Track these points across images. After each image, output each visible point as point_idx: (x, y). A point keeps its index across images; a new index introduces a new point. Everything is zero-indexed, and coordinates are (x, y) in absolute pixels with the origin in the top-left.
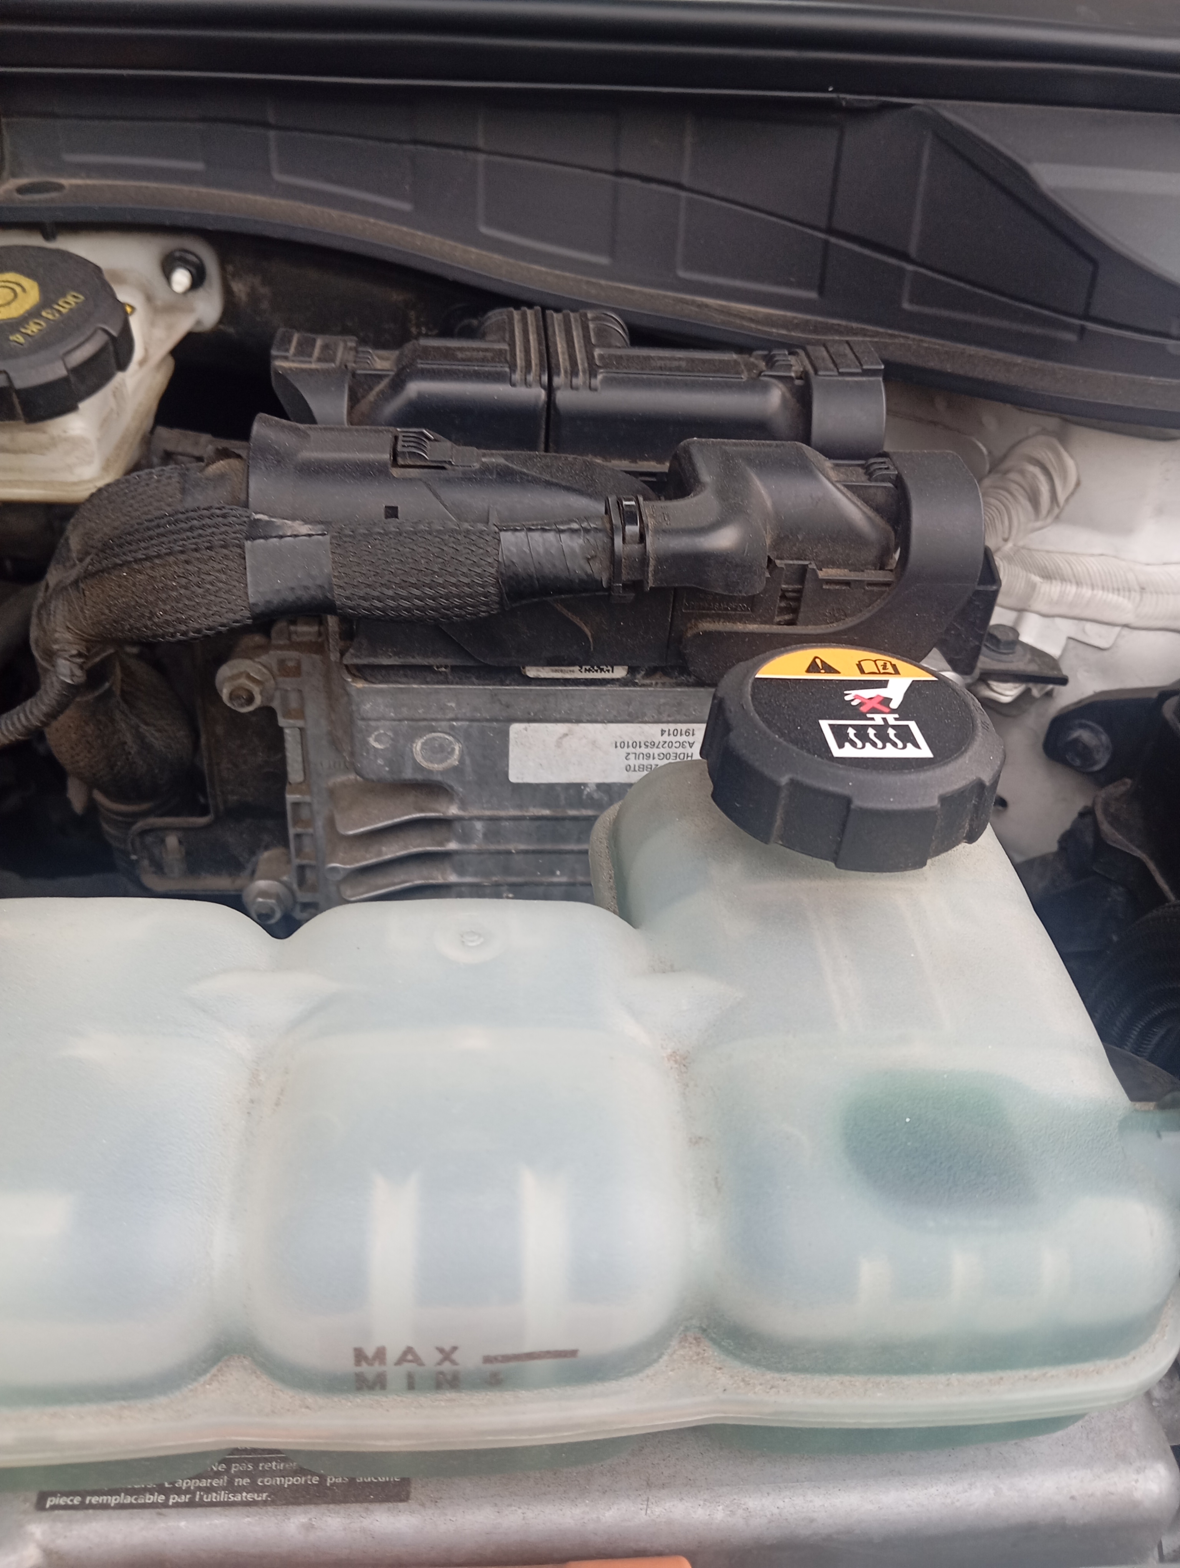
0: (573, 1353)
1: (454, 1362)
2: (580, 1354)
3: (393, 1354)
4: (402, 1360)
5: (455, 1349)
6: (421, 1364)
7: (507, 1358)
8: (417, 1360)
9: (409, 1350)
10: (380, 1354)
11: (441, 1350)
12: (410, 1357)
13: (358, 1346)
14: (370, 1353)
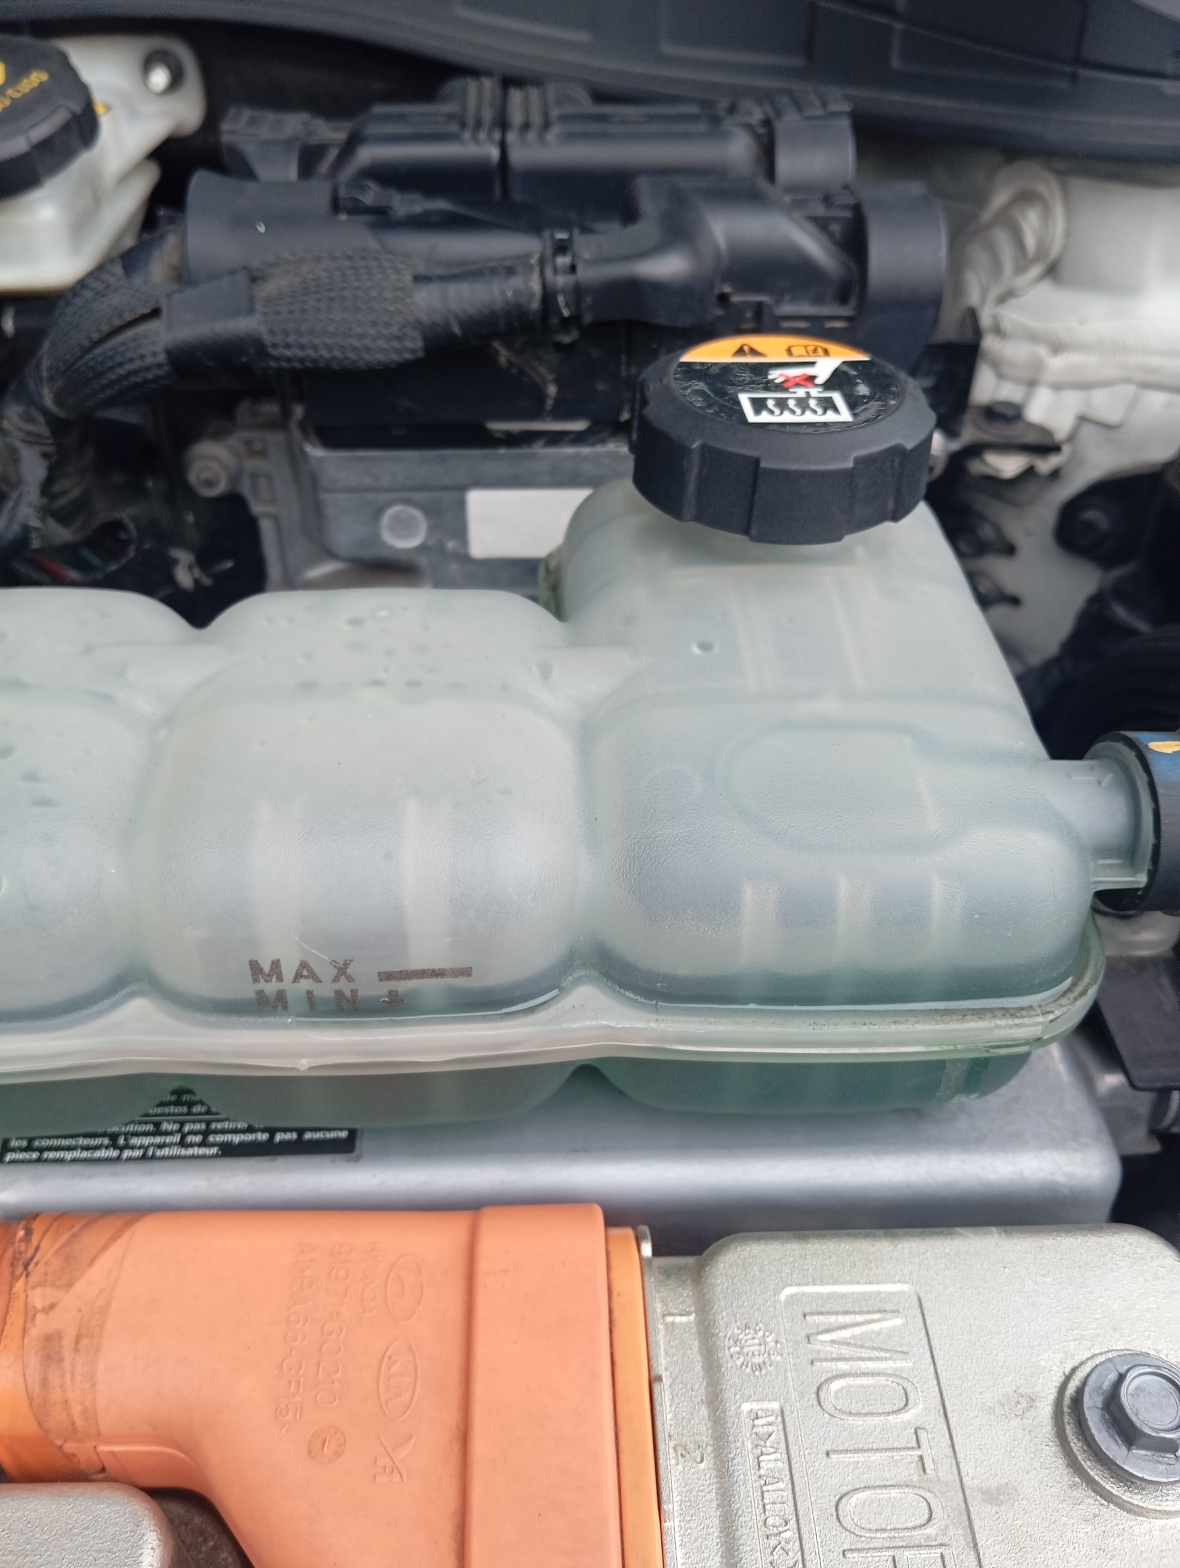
0: (468, 972)
1: (350, 979)
3: (289, 970)
4: (298, 977)
5: (346, 964)
6: (318, 980)
7: (401, 975)
8: (313, 976)
9: (304, 965)
10: (276, 966)
11: (335, 965)
12: (305, 973)
13: (254, 958)
14: (267, 968)
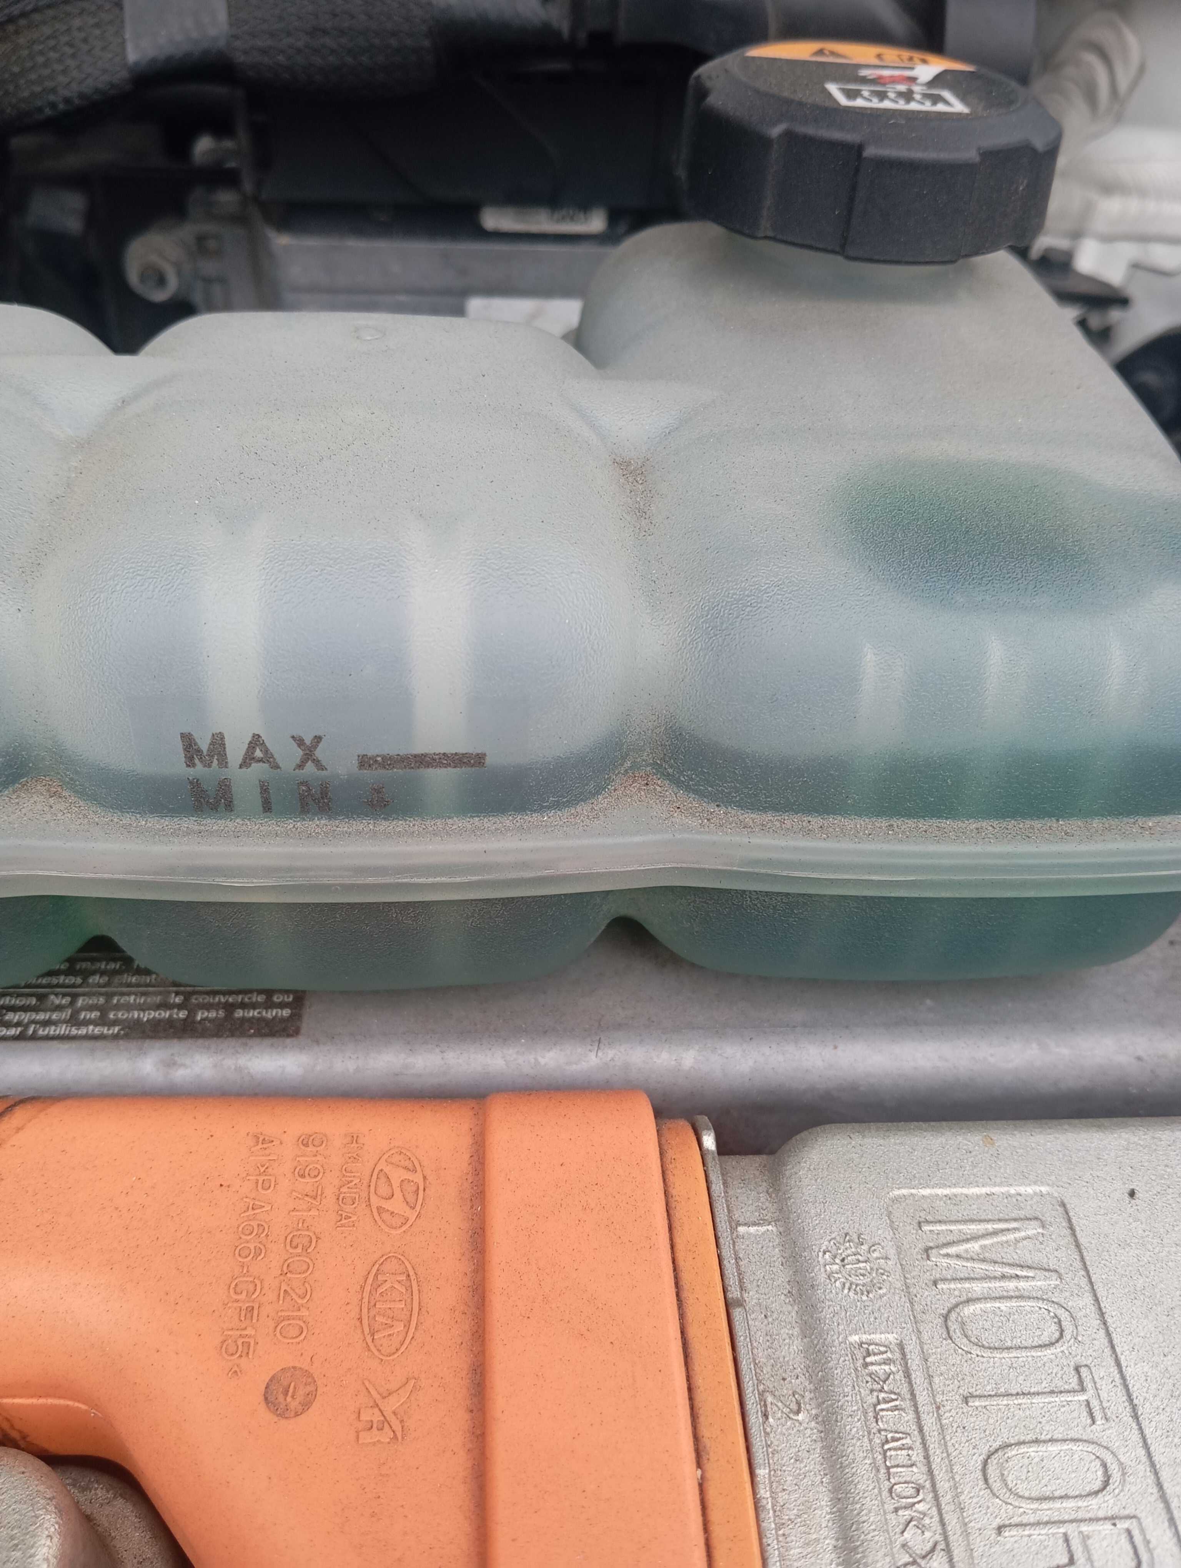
0: (478, 760)
1: (319, 765)
2: (488, 760)
3: (236, 750)
4: (248, 760)
5: (318, 739)
6: (276, 766)
7: (388, 762)
8: (268, 758)
9: (256, 741)
10: (218, 743)
11: (300, 742)
12: (258, 754)
13: (186, 730)
14: (204, 745)
